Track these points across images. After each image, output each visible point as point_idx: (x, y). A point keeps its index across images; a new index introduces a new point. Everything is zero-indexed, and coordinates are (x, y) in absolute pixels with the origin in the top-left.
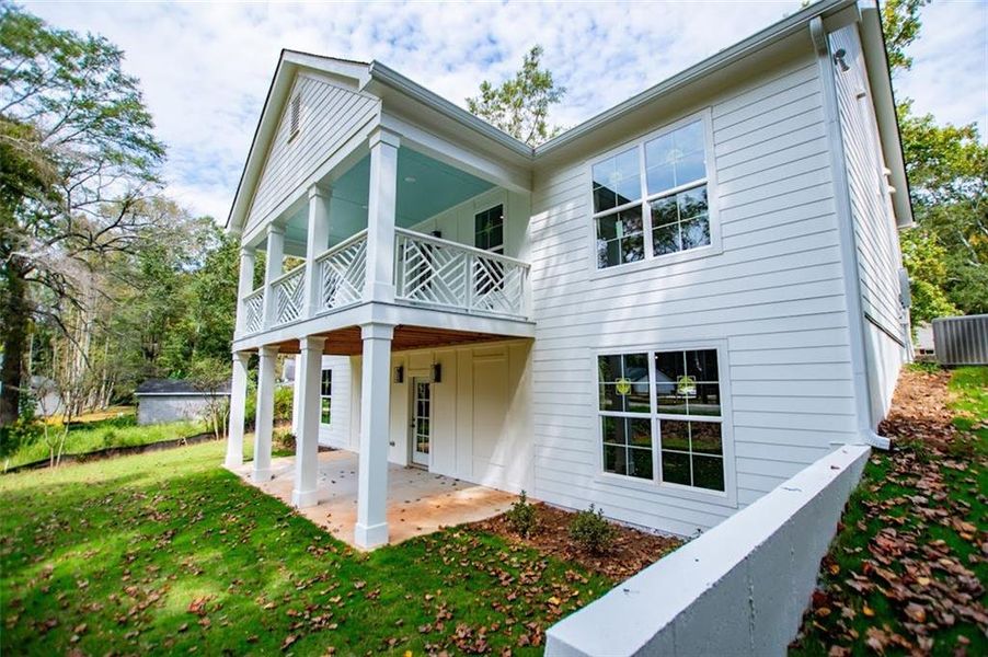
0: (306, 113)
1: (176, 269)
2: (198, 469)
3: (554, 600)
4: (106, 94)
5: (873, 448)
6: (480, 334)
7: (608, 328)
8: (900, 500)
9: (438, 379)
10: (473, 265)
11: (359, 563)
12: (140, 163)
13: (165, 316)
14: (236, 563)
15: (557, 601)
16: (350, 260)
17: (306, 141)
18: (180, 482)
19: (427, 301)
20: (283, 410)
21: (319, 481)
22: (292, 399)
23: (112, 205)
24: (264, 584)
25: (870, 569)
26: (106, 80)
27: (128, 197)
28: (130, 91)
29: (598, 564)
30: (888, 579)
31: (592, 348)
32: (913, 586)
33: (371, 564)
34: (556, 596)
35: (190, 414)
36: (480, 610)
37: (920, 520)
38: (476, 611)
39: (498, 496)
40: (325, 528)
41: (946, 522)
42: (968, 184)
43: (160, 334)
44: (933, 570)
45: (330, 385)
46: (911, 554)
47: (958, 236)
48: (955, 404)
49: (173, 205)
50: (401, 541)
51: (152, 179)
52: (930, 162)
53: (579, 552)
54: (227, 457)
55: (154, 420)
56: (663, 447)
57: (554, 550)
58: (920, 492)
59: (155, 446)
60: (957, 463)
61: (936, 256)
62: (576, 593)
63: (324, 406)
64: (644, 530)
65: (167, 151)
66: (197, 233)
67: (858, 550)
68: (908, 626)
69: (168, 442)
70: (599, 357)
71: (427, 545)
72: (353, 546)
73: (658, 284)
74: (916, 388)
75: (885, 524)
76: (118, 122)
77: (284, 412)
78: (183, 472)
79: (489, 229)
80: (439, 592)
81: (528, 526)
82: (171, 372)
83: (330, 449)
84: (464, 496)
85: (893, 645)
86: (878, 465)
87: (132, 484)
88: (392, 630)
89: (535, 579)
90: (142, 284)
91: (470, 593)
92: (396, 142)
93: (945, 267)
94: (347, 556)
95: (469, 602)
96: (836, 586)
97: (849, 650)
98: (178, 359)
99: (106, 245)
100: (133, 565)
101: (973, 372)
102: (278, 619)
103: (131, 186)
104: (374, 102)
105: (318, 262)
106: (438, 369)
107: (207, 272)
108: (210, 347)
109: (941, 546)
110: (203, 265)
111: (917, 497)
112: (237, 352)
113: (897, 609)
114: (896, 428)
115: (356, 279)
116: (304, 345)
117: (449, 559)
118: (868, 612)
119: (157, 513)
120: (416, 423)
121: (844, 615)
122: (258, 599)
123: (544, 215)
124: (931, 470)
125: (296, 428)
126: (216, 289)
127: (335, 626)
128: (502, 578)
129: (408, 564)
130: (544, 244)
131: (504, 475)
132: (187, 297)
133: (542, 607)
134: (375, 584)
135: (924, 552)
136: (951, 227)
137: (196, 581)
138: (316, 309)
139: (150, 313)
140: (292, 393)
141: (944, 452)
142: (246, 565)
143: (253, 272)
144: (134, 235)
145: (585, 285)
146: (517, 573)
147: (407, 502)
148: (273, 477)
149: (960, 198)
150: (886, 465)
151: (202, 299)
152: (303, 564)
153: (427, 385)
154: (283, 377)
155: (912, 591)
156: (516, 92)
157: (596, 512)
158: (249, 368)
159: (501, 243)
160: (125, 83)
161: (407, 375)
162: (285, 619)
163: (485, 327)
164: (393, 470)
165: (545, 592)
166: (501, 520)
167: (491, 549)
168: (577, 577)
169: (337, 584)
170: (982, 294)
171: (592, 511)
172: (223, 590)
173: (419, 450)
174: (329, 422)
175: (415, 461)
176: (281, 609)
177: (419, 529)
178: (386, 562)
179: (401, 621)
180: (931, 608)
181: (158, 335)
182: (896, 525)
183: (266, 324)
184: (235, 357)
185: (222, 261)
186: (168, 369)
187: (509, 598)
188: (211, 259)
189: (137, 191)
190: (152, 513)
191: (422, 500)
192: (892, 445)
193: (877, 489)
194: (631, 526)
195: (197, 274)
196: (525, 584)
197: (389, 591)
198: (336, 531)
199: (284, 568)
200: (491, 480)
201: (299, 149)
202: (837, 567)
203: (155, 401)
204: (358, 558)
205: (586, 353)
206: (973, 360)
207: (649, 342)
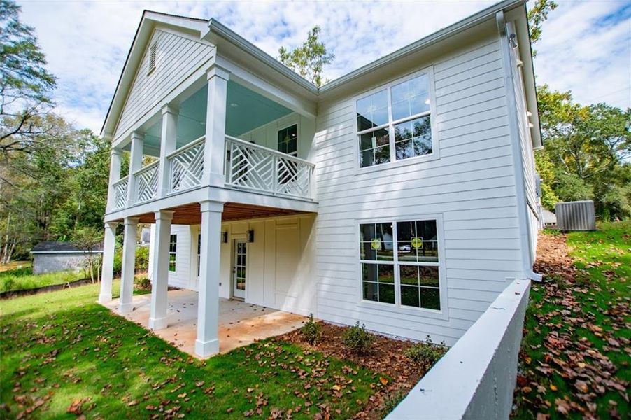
0: (160, 55)
1: (63, 165)
2: (77, 304)
3: (336, 387)
4: (7, 37)
5: (532, 280)
6: (281, 209)
7: (366, 206)
8: (555, 313)
9: (252, 240)
10: (278, 163)
11: (199, 368)
12: (35, 88)
13: (54, 197)
14: (107, 373)
15: (338, 388)
16: (192, 157)
17: (160, 76)
18: (64, 314)
19: (247, 186)
20: (141, 263)
21: (168, 311)
22: (148, 255)
23: (13, 118)
24: (128, 387)
25: (549, 359)
26: (6, 26)
27: (26, 112)
28: (27, 36)
29: (363, 361)
30: (561, 365)
31: (355, 219)
32: (576, 369)
33: (207, 368)
34: (337, 384)
35: (73, 266)
36: (287, 398)
37: (569, 325)
38: (284, 398)
39: (292, 318)
40: (173, 344)
41: (584, 326)
42: (564, 127)
43: (51, 210)
44: (585, 357)
45: (175, 245)
46: (569, 348)
47: (559, 157)
48: (573, 254)
49: (61, 120)
50: (228, 351)
51: (44, 100)
52: (546, 113)
53: (349, 353)
54: (100, 295)
55: (46, 270)
56: (401, 283)
57: (333, 353)
58: (565, 308)
59: (46, 289)
60: (582, 289)
61: (548, 168)
62: (351, 381)
63: (171, 260)
64: (389, 337)
65: (57, 81)
66: (79, 140)
67: (539, 346)
68: (579, 396)
69: (55, 286)
70: (361, 225)
71: (247, 353)
72: (194, 356)
73: (398, 178)
74: (549, 244)
75: (550, 329)
76: (18, 58)
77: (142, 264)
78: (65, 307)
79: (287, 141)
80: (257, 386)
81: (315, 337)
82: (59, 237)
83: (175, 289)
84: (269, 318)
85: (573, 410)
86: (537, 291)
87: (26, 317)
88: (224, 416)
89: (322, 373)
90: (37, 175)
91: (278, 386)
92: (227, 76)
93: (553, 174)
94: (190, 364)
95: (279, 392)
96: (530, 371)
97: (548, 415)
98: (64, 228)
99: (8, 146)
100: (24, 378)
101: (579, 235)
102: (139, 413)
103: (28, 105)
104: (211, 48)
105: (169, 159)
106: (252, 233)
107: (86, 168)
108: (88, 219)
109: (586, 341)
110: (83, 162)
111: (565, 311)
112: (108, 222)
113: (570, 384)
114: (543, 268)
115: (196, 171)
116: (158, 216)
117: (262, 362)
118: (553, 388)
119: (46, 338)
120: (236, 270)
121: (539, 391)
122: (123, 399)
123: (324, 132)
124: (568, 294)
125: (151, 274)
126: (92, 180)
127: (183, 415)
128: (300, 374)
129: (234, 367)
130: (323, 152)
131: (296, 304)
132: (71, 185)
133: (329, 392)
134: (211, 383)
135: (577, 346)
136: (555, 151)
137: (76, 386)
138: (167, 192)
139: (43, 195)
140: (148, 251)
141: (574, 282)
142: (115, 373)
143: (120, 168)
144: (31, 140)
145: (351, 179)
146: (309, 370)
147: (231, 323)
148: (134, 309)
149: (560, 135)
150: (542, 291)
151: (82, 186)
152: (158, 371)
153: (244, 244)
154: (141, 240)
155: (576, 372)
156: (303, 55)
157: (360, 327)
158: (117, 234)
159: (296, 150)
160: (22, 30)
161: (230, 238)
162: (144, 412)
163: (285, 205)
164: (222, 301)
165: (330, 382)
166: (296, 334)
167: (290, 354)
168: (350, 371)
169: (183, 384)
170: (572, 191)
171: (358, 326)
172: (96, 393)
173: (238, 288)
174: (174, 270)
175: (235, 295)
176: (142, 405)
177: (240, 342)
178: (218, 367)
179: (231, 409)
180: (590, 383)
181: (49, 211)
182: (557, 329)
183: (129, 202)
184: (106, 225)
185: (97, 160)
186: (56, 235)
187: (306, 388)
188: (89, 158)
189: (34, 109)
190: (42, 338)
191: (241, 322)
192: (544, 279)
193: (540, 306)
194: (381, 334)
195: (79, 169)
196: (316, 377)
197: (220, 387)
198: (181, 345)
199: (143, 374)
200: (288, 307)
201: (155, 81)
202: (530, 359)
203: (46, 257)
204: (198, 364)
205: (352, 222)
206: (578, 228)
207: (392, 215)
